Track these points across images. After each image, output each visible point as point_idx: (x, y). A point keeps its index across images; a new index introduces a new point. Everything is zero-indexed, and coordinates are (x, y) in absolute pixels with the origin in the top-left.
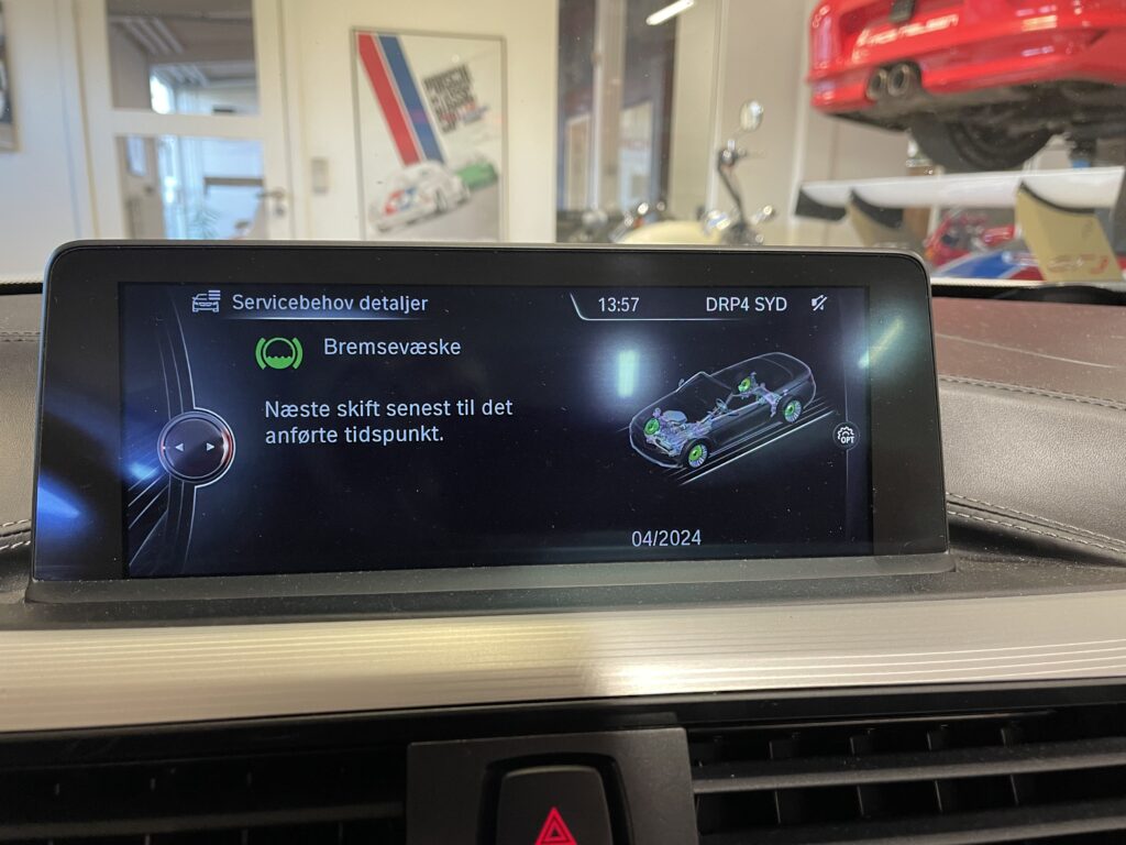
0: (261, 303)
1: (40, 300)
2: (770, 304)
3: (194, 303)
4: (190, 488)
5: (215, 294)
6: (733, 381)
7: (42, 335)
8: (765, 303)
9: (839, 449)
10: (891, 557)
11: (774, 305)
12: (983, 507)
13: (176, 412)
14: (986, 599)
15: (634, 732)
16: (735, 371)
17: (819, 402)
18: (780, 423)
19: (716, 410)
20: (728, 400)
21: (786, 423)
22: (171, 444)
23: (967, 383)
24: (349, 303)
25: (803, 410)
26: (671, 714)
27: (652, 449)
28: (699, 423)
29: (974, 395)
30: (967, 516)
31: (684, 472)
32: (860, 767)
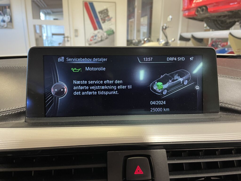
0: (72, 59)
1: (27, 59)
2: (181, 59)
3: (59, 60)
4: (58, 99)
5: (63, 58)
6: (173, 76)
7: (27, 67)
8: (180, 59)
9: (196, 91)
10: (207, 114)
11: (182, 59)
12: (227, 103)
13: (55, 83)
14: (229, 123)
15: (155, 150)
16: (173, 74)
17: (191, 80)
18: (183, 85)
19: (169, 82)
20: (172, 80)
21: (184, 85)
22: (54, 89)
23: (223, 76)
24: (91, 59)
25: (188, 82)
26: (162, 147)
27: (155, 91)
28: (165, 85)
29: (225, 79)
30: (223, 105)
31: (162, 95)
32: (203, 158)
